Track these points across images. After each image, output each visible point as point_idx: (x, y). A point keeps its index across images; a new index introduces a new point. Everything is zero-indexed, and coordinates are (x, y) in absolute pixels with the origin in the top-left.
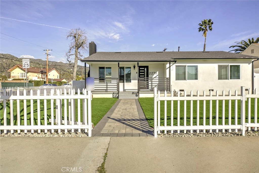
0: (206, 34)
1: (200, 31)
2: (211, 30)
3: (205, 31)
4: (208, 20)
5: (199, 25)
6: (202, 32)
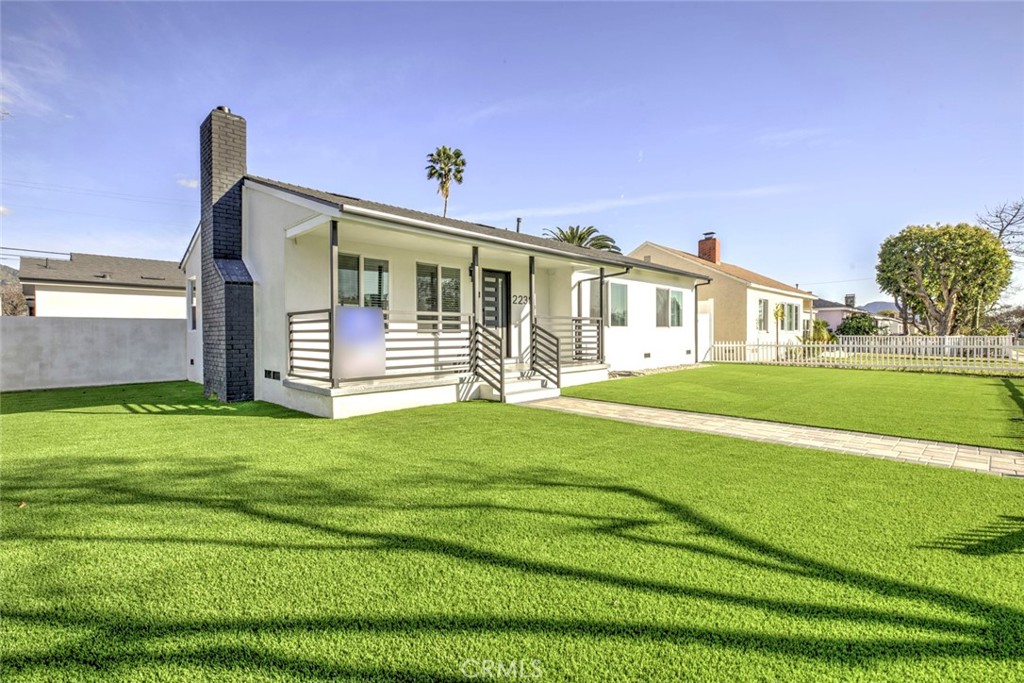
0: (447, 191)
1: (431, 175)
2: (460, 180)
3: (443, 177)
4: (453, 150)
5: (430, 158)
6: (435, 182)
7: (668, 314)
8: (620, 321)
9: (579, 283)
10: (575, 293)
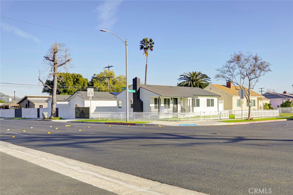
0: (147, 54)
7: (210, 103)
8: (198, 105)
9: (190, 99)
10: (189, 101)
